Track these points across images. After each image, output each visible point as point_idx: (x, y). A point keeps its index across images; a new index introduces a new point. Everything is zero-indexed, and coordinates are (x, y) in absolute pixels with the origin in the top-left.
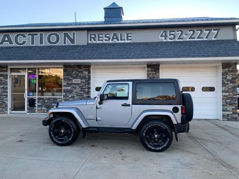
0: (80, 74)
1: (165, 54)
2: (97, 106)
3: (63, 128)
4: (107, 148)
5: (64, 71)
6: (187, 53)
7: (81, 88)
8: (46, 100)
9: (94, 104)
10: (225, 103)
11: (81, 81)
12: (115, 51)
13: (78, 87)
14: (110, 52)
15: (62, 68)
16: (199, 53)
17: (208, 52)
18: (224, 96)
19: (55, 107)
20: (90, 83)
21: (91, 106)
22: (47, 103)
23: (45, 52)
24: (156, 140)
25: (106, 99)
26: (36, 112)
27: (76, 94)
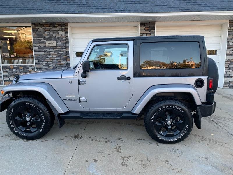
0: (54, 35)
1: (164, 7)
2: (79, 80)
3: (28, 114)
4: (96, 141)
5: (33, 31)
6: (191, 6)
7: (58, 54)
8: (14, 69)
9: (75, 77)
10: (228, 69)
11: (56, 44)
12: (100, 3)
13: (54, 52)
14: (92, 3)
15: (30, 27)
16: (206, 6)
17: (217, 5)
18: (227, 60)
19: (14, 82)
20: (69, 46)
21: (70, 80)
22: (16, 72)
23: (4, 4)
24: (168, 128)
25: (93, 69)
26: (2, 84)
27: (52, 60)
